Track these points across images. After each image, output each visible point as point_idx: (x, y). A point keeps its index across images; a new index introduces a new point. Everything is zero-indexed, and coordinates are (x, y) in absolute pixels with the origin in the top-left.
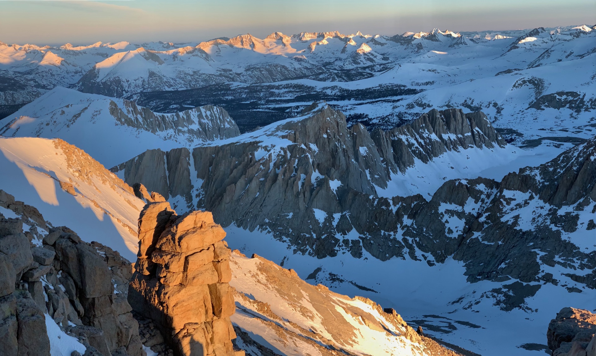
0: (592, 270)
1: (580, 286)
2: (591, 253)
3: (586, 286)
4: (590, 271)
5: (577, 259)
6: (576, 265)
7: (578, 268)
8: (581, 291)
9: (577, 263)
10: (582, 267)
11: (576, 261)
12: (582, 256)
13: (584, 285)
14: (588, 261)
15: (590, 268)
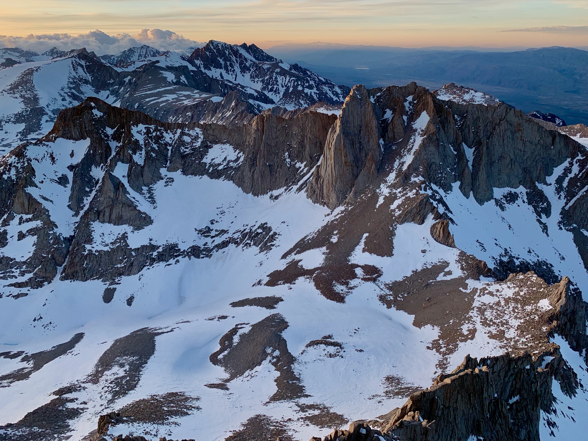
0: (32, 273)
1: (24, 290)
2: (27, 260)
3: (31, 288)
4: (31, 275)
5: (16, 269)
6: (16, 274)
7: (19, 276)
8: (27, 294)
9: (17, 272)
10: (23, 274)
11: (15, 271)
12: (19, 265)
13: (29, 288)
14: (27, 267)
15: (30, 272)
